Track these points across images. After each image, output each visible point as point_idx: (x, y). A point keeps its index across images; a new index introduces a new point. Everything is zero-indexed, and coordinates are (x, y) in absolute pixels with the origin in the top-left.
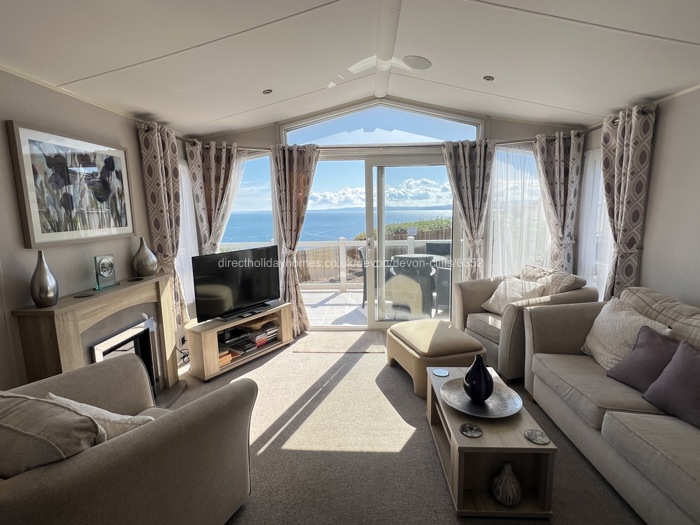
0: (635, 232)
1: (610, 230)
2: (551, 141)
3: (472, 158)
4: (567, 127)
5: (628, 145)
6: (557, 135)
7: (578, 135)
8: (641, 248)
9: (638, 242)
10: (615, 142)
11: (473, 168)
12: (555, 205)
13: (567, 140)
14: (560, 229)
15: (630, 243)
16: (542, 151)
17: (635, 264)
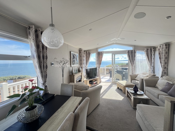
0: (166, 66)
1: (161, 66)
2: (148, 50)
3: (132, 53)
4: (151, 47)
5: (163, 51)
6: (149, 48)
7: (153, 48)
8: (167, 69)
9: (167, 68)
10: (161, 50)
11: (132, 55)
12: (149, 61)
13: (151, 49)
14: (150, 65)
15: (165, 68)
16: (146, 51)
17: (166, 72)
